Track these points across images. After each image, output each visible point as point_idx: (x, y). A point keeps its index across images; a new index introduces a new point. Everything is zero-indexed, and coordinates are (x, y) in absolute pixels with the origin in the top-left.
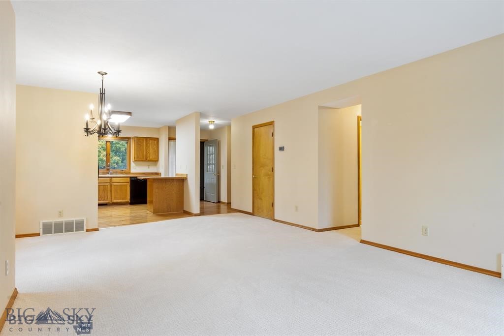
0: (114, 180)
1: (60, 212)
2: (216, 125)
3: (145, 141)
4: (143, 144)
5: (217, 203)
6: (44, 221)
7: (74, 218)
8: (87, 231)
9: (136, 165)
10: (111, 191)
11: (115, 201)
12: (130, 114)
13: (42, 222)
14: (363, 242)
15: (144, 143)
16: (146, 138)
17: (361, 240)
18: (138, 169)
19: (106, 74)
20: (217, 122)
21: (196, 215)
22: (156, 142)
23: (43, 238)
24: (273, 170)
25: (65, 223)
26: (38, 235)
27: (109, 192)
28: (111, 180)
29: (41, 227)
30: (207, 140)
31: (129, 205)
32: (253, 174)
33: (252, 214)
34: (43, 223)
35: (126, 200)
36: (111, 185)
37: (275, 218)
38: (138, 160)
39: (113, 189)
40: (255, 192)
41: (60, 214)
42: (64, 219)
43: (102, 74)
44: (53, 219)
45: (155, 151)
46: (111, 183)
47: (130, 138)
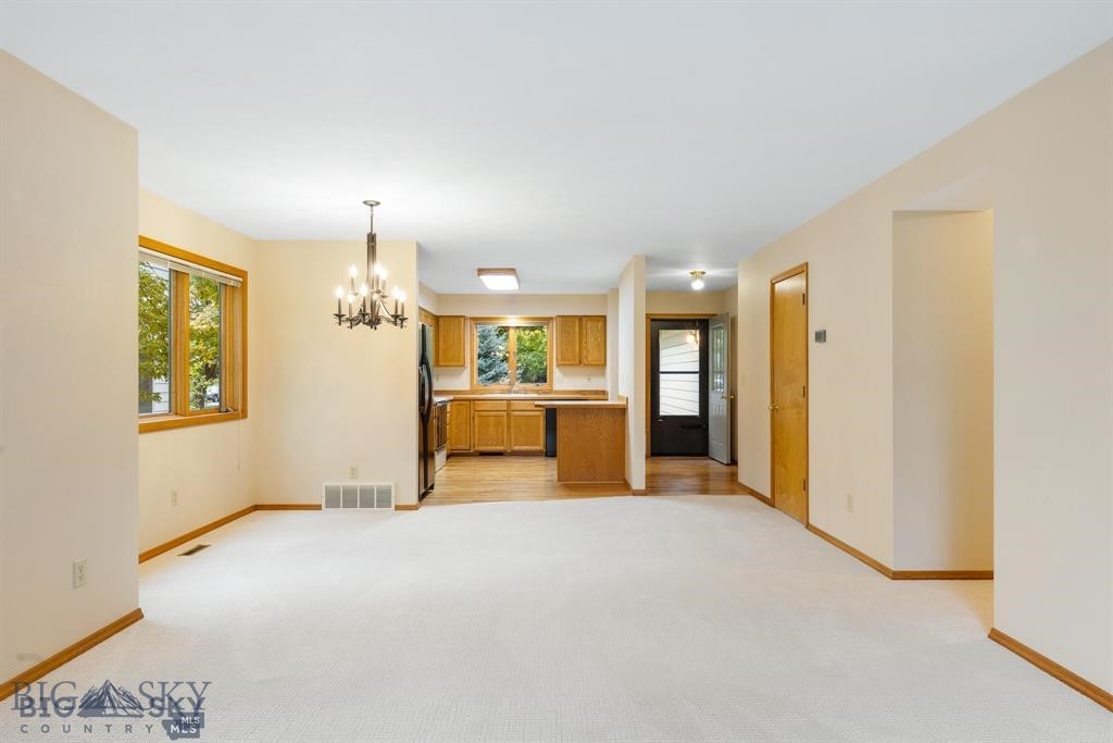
0: (516, 405)
1: (353, 469)
2: (709, 281)
3: (577, 324)
4: (574, 331)
5: (727, 465)
6: (328, 484)
7: (375, 483)
8: (397, 508)
9: (564, 374)
10: (509, 428)
11: (516, 448)
12: (512, 271)
13: (325, 484)
14: (996, 636)
15: (577, 329)
16: (580, 318)
17: (993, 630)
18: (565, 383)
19: (378, 203)
20: (712, 272)
21: (637, 493)
22: (600, 324)
23: (327, 514)
24: (805, 393)
25: (362, 491)
26: (318, 507)
27: (506, 429)
28: (509, 405)
29: (324, 492)
30: (715, 315)
31: (543, 458)
32: (773, 402)
33: (771, 503)
34: (326, 487)
35: (538, 448)
36: (508, 415)
37: (811, 522)
38: (564, 363)
39: (512, 424)
40: (776, 447)
41: (354, 473)
42: (358, 483)
43: (372, 205)
44: (343, 482)
45: (599, 345)
46: (509, 411)
47: (552, 318)
